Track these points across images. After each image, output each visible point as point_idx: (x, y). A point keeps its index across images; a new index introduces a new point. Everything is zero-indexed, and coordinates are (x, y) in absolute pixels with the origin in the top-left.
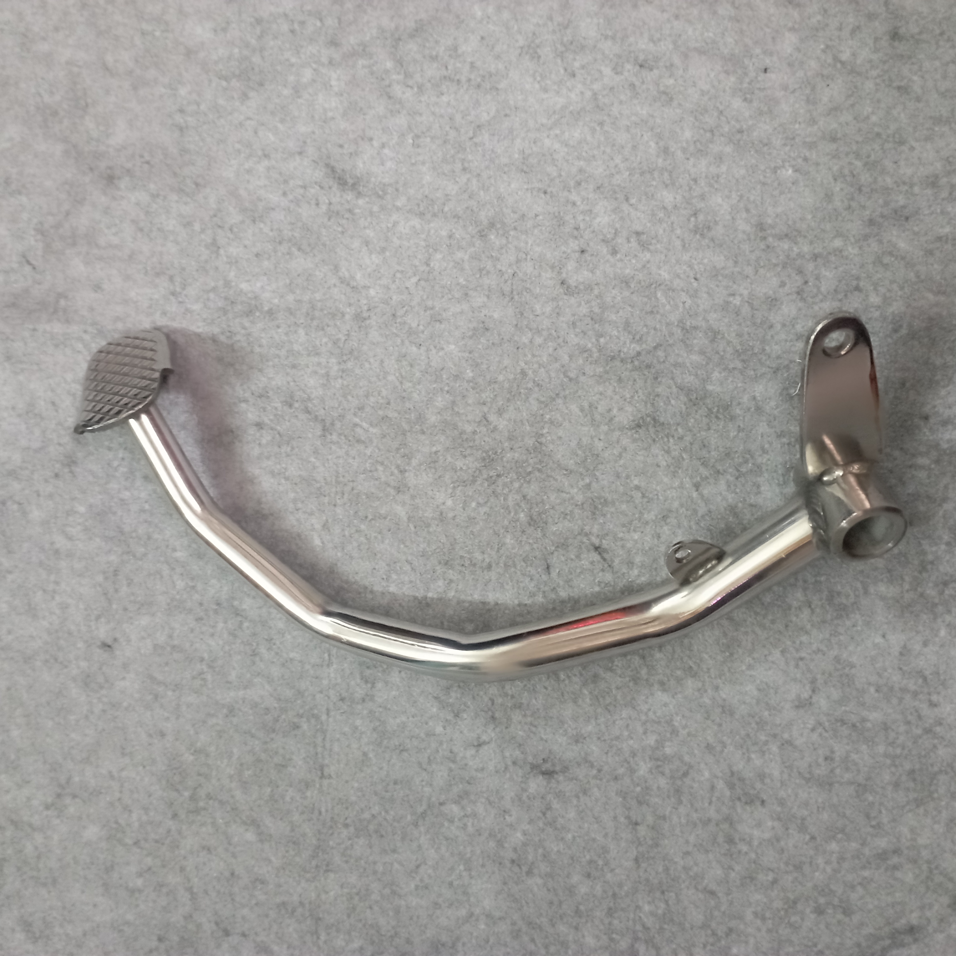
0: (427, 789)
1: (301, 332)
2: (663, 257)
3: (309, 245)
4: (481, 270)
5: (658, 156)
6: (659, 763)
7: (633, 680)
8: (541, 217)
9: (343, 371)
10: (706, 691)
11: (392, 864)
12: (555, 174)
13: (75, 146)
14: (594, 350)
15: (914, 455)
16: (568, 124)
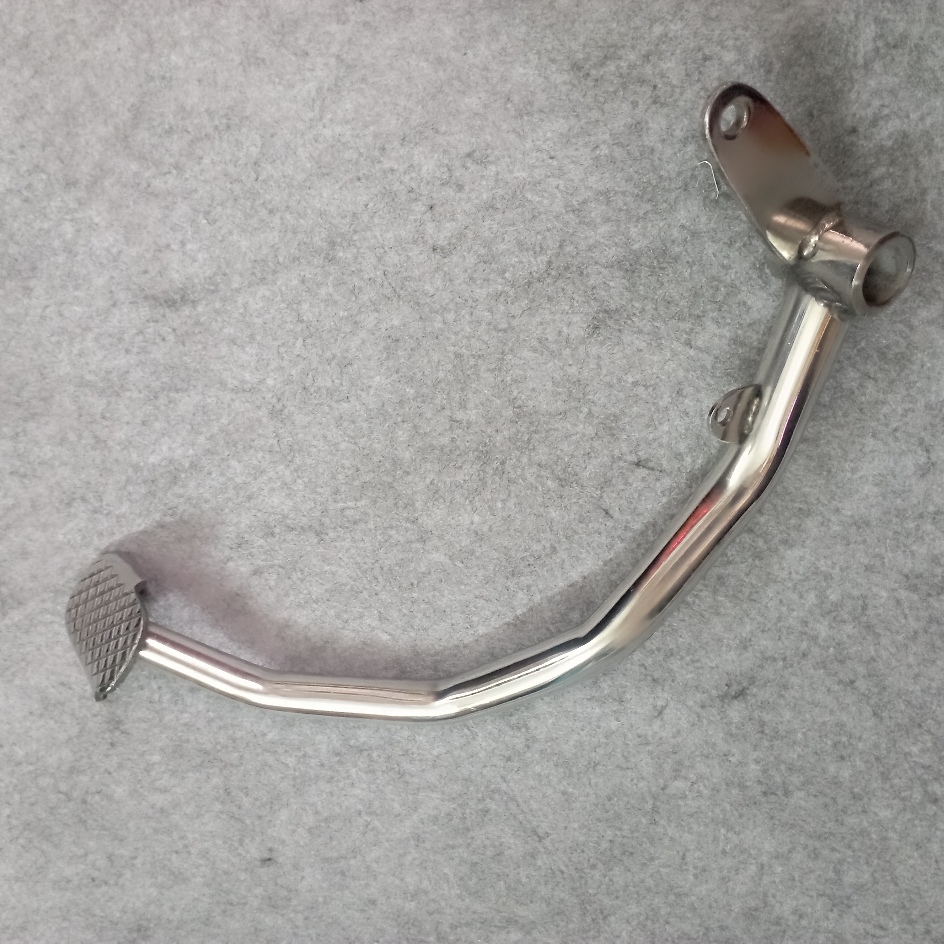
0: (642, 784)
1: (233, 463)
2: (508, 160)
3: (183, 381)
4: (352, 292)
5: (436, 72)
6: (834, 614)
7: (756, 557)
8: (371, 205)
9: (296, 471)
10: (829, 521)
11: (658, 871)
12: (355, 156)
14: (507, 289)
15: (866, 173)
16: (334, 102)
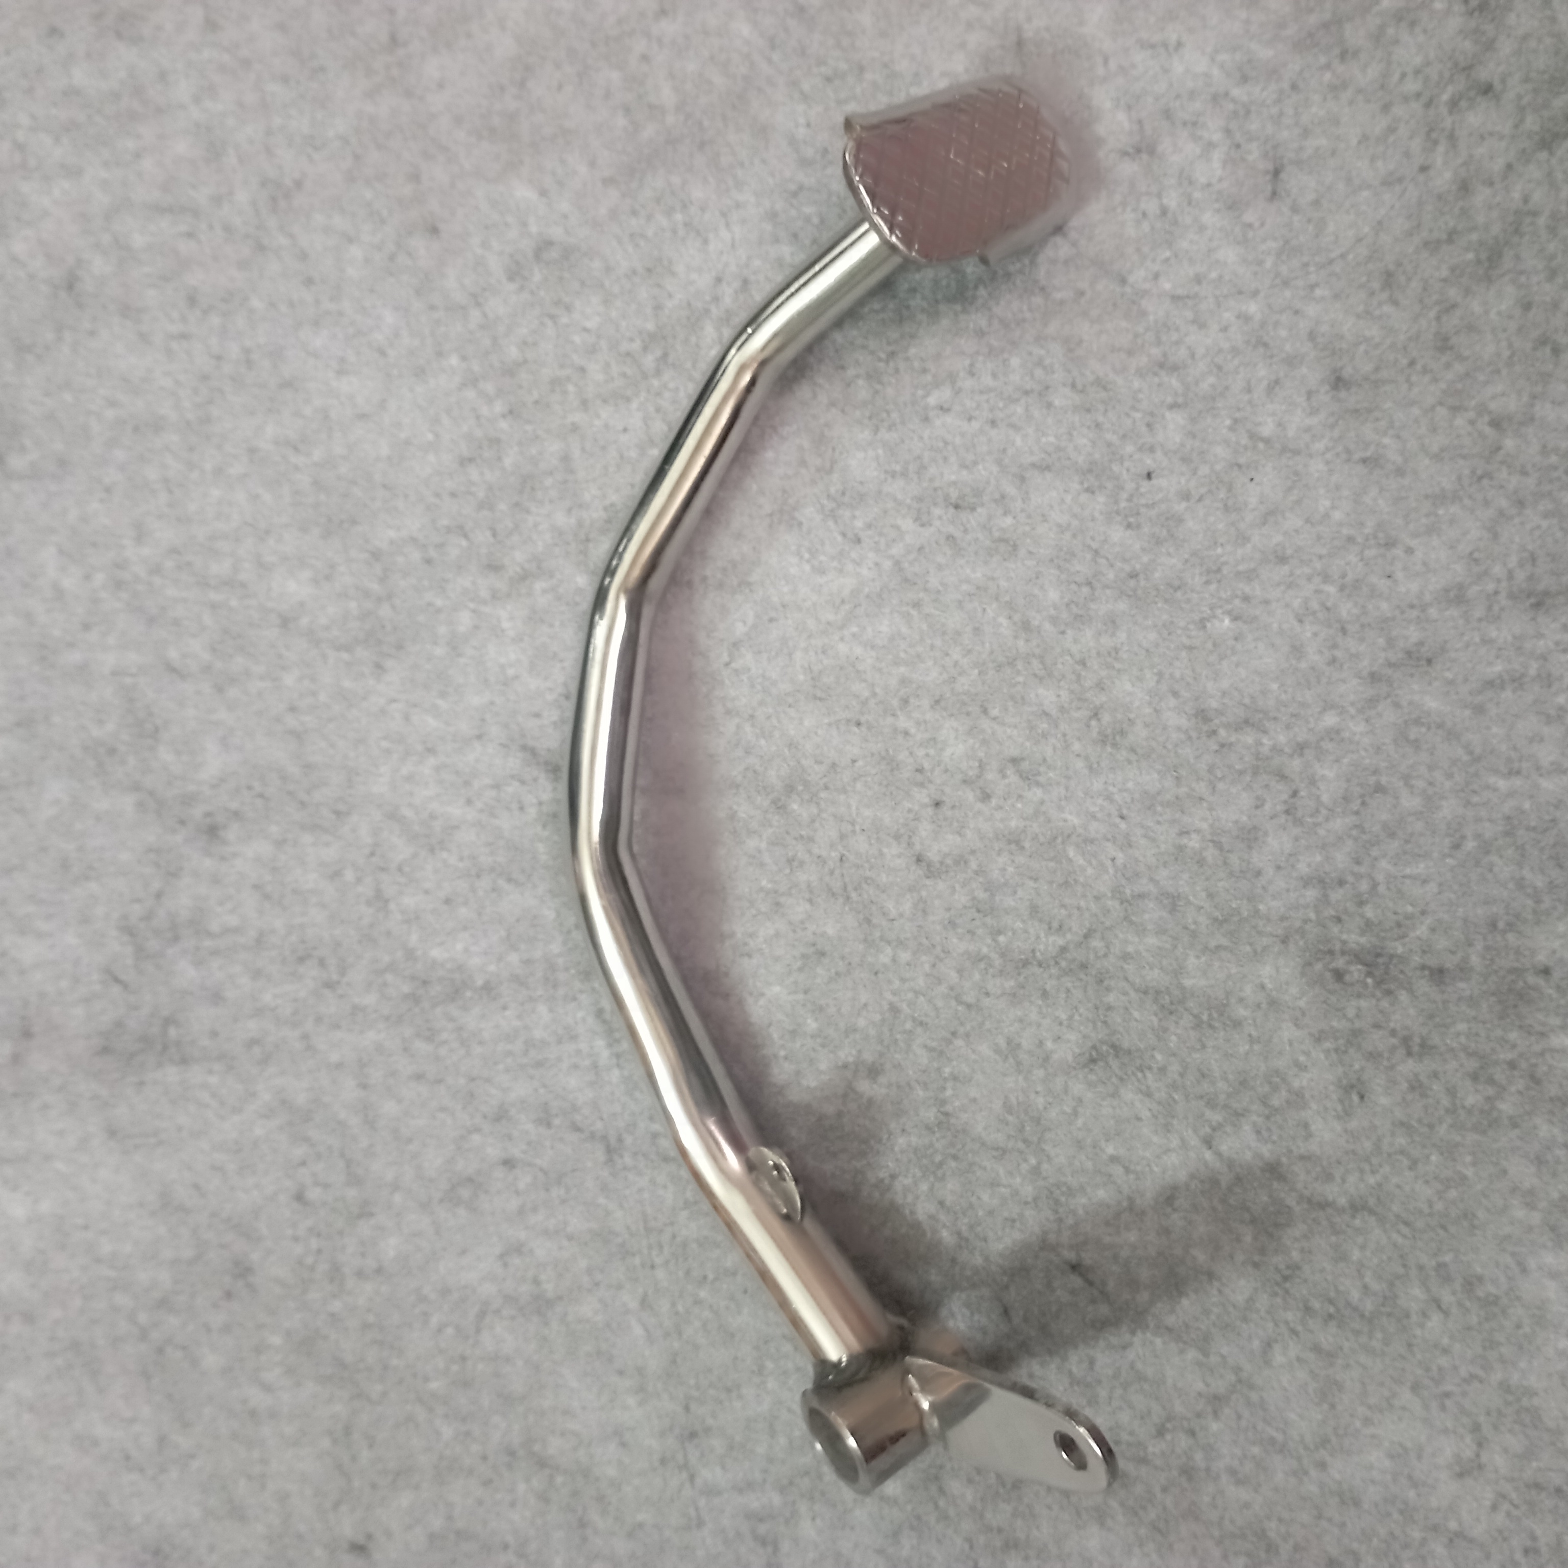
1: (542, 1009)
2: (1063, 792)
4: (790, 861)
5: (1016, 637)
8: (860, 763)
10: (1306, 1473)
12: (866, 694)
13: (151, 793)
14: (994, 955)
15: (1542, 1034)
16: (867, 615)
